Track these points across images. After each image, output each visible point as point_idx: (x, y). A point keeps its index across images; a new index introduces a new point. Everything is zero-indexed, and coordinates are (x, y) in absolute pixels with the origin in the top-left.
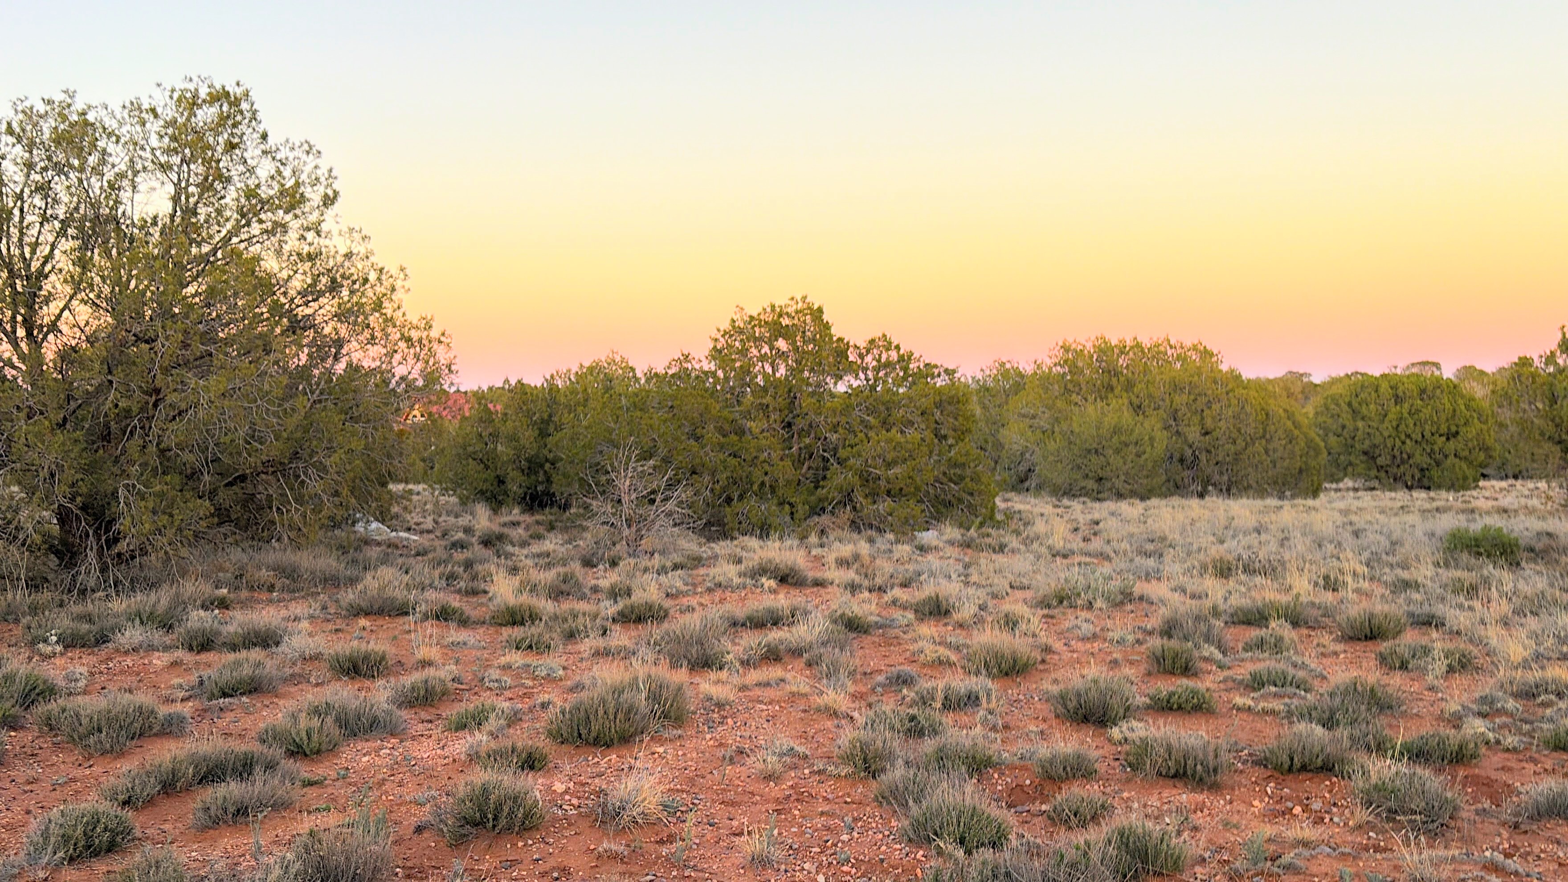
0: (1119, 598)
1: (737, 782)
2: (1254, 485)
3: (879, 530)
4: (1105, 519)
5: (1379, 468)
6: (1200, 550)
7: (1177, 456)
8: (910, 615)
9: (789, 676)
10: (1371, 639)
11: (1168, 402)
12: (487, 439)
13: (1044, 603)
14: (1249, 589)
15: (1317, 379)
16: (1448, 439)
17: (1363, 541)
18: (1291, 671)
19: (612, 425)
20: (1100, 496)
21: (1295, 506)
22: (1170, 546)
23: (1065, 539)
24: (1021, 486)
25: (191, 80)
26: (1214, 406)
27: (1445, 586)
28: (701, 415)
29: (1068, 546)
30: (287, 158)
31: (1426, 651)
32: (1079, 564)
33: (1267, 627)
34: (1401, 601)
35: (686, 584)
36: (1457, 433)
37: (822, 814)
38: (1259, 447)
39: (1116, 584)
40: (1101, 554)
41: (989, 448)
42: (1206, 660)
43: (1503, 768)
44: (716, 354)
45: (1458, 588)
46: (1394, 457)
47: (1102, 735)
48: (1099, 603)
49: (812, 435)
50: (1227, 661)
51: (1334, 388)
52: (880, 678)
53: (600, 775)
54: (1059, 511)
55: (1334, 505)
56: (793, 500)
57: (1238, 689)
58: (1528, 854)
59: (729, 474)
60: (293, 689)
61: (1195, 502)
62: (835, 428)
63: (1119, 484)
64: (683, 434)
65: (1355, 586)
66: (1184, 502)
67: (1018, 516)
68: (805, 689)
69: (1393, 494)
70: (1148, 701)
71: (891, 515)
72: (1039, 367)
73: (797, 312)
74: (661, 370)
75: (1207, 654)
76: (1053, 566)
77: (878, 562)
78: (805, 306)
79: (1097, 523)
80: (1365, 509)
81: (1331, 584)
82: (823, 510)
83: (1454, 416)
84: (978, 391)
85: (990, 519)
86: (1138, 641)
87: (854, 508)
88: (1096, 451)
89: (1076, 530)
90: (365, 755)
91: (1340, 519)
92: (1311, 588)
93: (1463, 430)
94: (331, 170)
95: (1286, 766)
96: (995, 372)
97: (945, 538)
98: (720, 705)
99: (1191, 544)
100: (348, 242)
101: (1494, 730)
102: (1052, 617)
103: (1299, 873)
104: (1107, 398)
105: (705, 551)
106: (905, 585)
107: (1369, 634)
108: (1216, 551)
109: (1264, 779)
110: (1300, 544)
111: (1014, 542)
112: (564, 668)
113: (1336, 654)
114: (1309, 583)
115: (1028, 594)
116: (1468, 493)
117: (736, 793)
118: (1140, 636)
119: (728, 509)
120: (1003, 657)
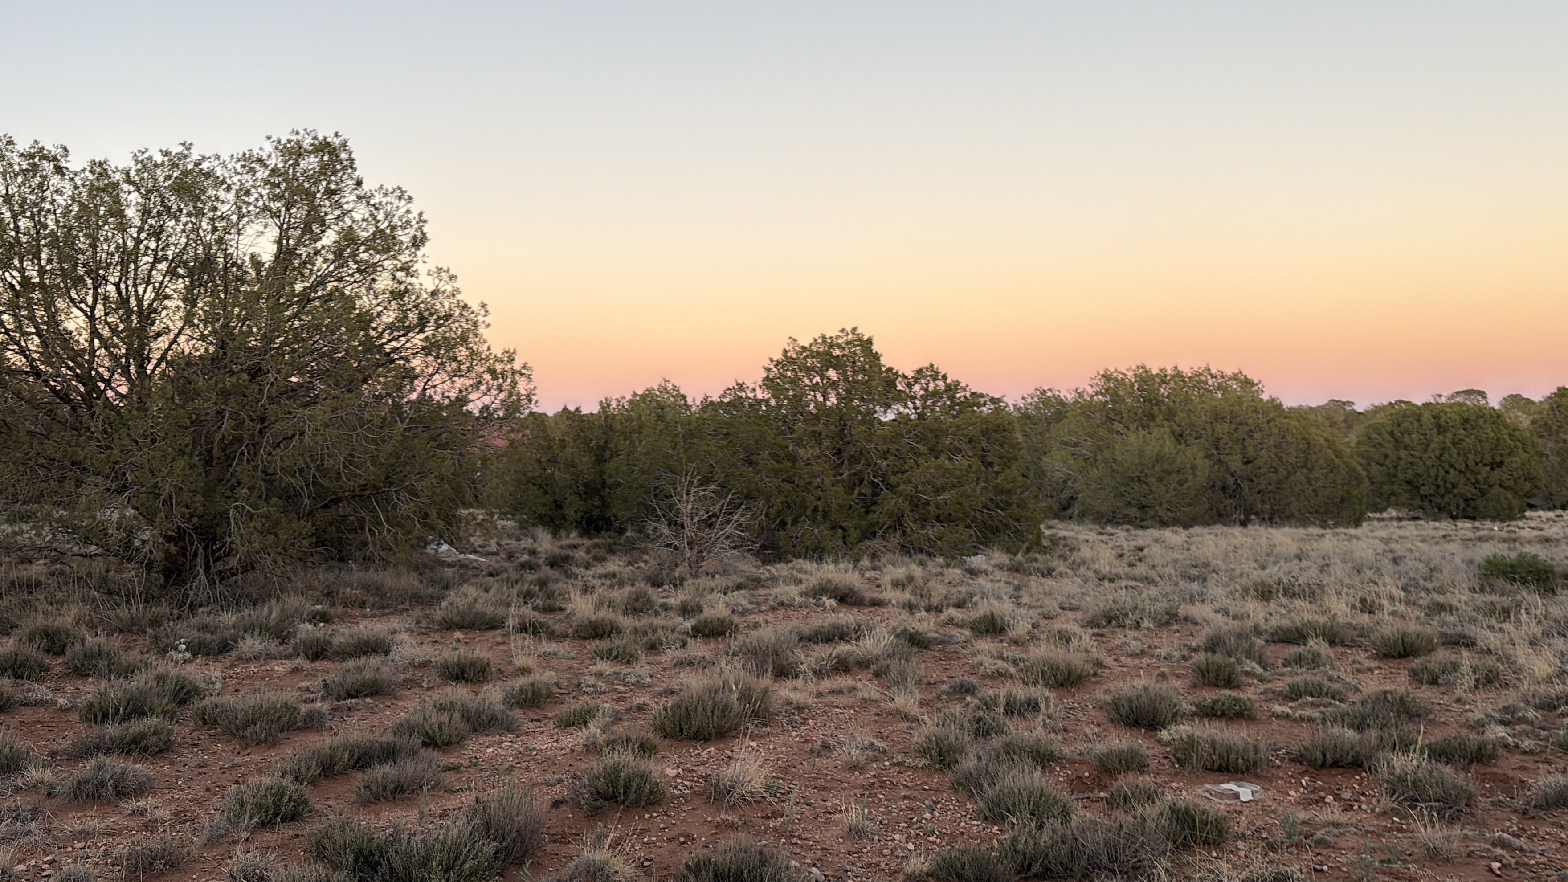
0: (1166, 618)
1: (825, 771)
2: (1297, 514)
3: (930, 555)
4: (1149, 546)
5: (1423, 498)
6: (1242, 575)
7: (1219, 484)
8: (967, 632)
9: (859, 685)
10: (1404, 656)
11: (1209, 430)
12: (545, 465)
13: (1093, 623)
14: (1289, 611)
15: (1360, 408)
16: (1492, 469)
17: (1402, 568)
18: (1327, 683)
19: (670, 451)
20: (1143, 524)
21: (1337, 534)
22: (1213, 571)
23: (1110, 565)
24: (1063, 514)
25: (297, 133)
26: (1255, 435)
27: (1477, 609)
28: (756, 442)
29: (1114, 571)
30: (380, 203)
31: (1456, 667)
32: (1126, 587)
33: (1305, 645)
34: (1435, 623)
35: (751, 603)
36: (1502, 463)
37: (905, 797)
38: (1300, 476)
39: (1161, 606)
40: (1147, 578)
41: (1031, 475)
42: (1248, 674)
43: (1519, 768)
44: (769, 383)
45: (1490, 610)
46: (1438, 486)
47: (1152, 737)
48: (1146, 623)
49: (863, 462)
50: (1267, 675)
51: (1378, 416)
52: (945, 687)
53: (703, 764)
54: (1104, 538)
55: (1375, 534)
56: (844, 524)
57: (1277, 700)
58: (1535, 835)
59: (783, 499)
60: (408, 693)
61: (1237, 530)
62: (885, 455)
63: (1162, 512)
64: (738, 460)
65: (1391, 609)
66: (1226, 529)
67: (1062, 542)
68: (875, 695)
69: (1437, 524)
70: (1194, 709)
71: (940, 539)
72: (1081, 395)
73: (847, 343)
74: (715, 398)
75: (1249, 669)
76: (1101, 589)
77: (931, 584)
78: (855, 337)
79: (1141, 549)
80: (1406, 537)
81: (1367, 606)
82: (874, 534)
83: (1498, 445)
84: (1020, 419)
85: (1036, 544)
86: (1184, 658)
87: (904, 533)
88: (1139, 480)
89: (1121, 556)
90: (488, 747)
91: (1380, 547)
92: (1349, 610)
93: (1507, 460)
94: (421, 214)
95: (1319, 762)
96: (1036, 399)
97: (994, 562)
98: (800, 709)
99: (1233, 570)
100: (437, 281)
101: (1514, 736)
102: (1102, 636)
103: (1329, 847)
104: (1148, 427)
105: (763, 572)
106: (959, 606)
107: (1402, 651)
108: (1257, 575)
109: (1299, 774)
110: (1339, 570)
111: (1061, 567)
112: (651, 676)
113: (1370, 670)
114: (1347, 605)
115: (1079, 615)
116: (1515, 523)
117: (826, 781)
118: (1186, 653)
119: (782, 533)
120: (1058, 668)
